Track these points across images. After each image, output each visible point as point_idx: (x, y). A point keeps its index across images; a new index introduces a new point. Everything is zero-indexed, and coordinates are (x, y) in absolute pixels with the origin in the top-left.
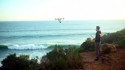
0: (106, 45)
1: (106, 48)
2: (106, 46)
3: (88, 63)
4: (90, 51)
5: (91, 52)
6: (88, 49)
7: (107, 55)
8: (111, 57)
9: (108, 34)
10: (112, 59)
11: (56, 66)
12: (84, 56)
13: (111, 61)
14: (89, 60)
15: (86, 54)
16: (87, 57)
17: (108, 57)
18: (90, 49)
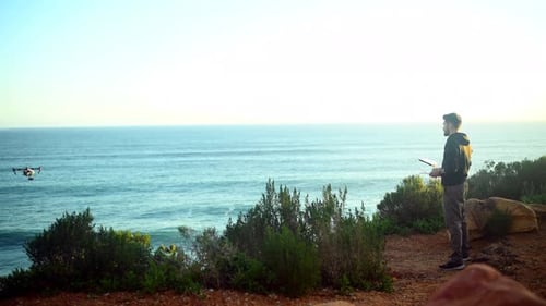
0: (493, 201)
1: (490, 213)
2: (491, 206)
3: (409, 275)
4: (418, 231)
5: (423, 238)
6: (410, 226)
7: (495, 246)
8: (513, 253)
9: (500, 167)
10: (521, 260)
11: (264, 268)
12: (392, 253)
13: (514, 266)
14: (415, 266)
15: (401, 242)
16: (404, 254)
17: (499, 251)
18: (420, 223)
